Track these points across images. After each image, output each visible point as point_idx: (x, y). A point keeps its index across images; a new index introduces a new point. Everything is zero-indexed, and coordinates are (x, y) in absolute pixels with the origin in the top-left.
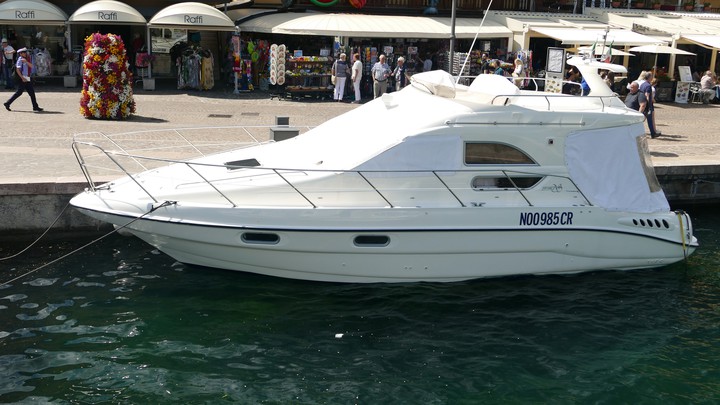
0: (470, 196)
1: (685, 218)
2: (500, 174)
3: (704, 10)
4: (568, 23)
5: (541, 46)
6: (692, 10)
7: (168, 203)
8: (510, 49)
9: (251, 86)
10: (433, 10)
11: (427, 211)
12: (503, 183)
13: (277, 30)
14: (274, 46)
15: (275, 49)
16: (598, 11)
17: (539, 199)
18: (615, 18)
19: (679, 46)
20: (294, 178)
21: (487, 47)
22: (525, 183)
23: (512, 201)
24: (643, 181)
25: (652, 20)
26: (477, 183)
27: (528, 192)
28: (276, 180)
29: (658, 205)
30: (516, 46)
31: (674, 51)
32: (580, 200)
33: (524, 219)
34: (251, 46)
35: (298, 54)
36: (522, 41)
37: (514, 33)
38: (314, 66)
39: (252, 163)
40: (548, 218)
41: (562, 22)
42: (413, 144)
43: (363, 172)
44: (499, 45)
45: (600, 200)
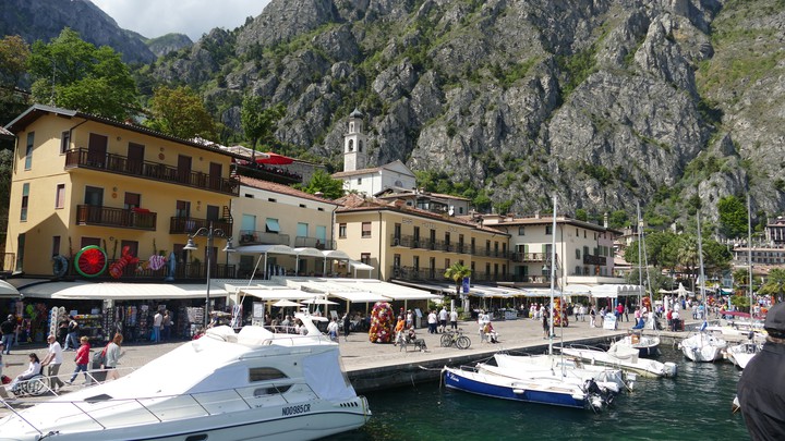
0: (254, 401)
1: (364, 399)
2: (271, 386)
3: (338, 276)
4: (263, 287)
5: (248, 302)
6: (331, 277)
7: (52, 433)
8: (227, 304)
9: (29, 339)
10: (171, 278)
11: (230, 415)
12: (271, 391)
13: (55, 296)
14: (55, 308)
15: (55, 311)
16: (280, 278)
17: (293, 398)
18: (290, 282)
19: (329, 299)
20: (147, 403)
21: (213, 303)
22: (283, 389)
23: (277, 401)
24: (342, 380)
25: (311, 283)
26: (257, 393)
27: (285, 394)
28: (137, 406)
29: (350, 394)
30: (231, 301)
31: (327, 302)
32: (312, 396)
33: (284, 412)
34: (30, 308)
35: (74, 313)
36: (235, 298)
37: (230, 293)
38: (87, 322)
39: (104, 397)
40: (297, 409)
41: (260, 286)
42: (221, 373)
43: (192, 395)
44: (220, 302)
45: (323, 395)
